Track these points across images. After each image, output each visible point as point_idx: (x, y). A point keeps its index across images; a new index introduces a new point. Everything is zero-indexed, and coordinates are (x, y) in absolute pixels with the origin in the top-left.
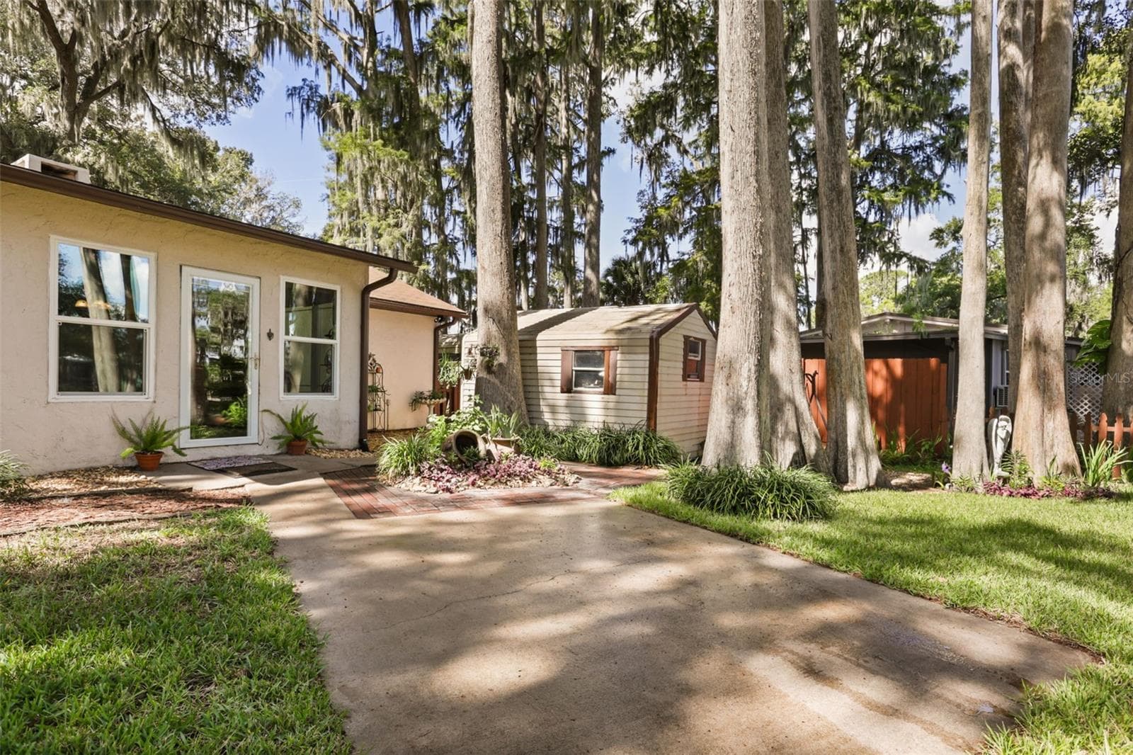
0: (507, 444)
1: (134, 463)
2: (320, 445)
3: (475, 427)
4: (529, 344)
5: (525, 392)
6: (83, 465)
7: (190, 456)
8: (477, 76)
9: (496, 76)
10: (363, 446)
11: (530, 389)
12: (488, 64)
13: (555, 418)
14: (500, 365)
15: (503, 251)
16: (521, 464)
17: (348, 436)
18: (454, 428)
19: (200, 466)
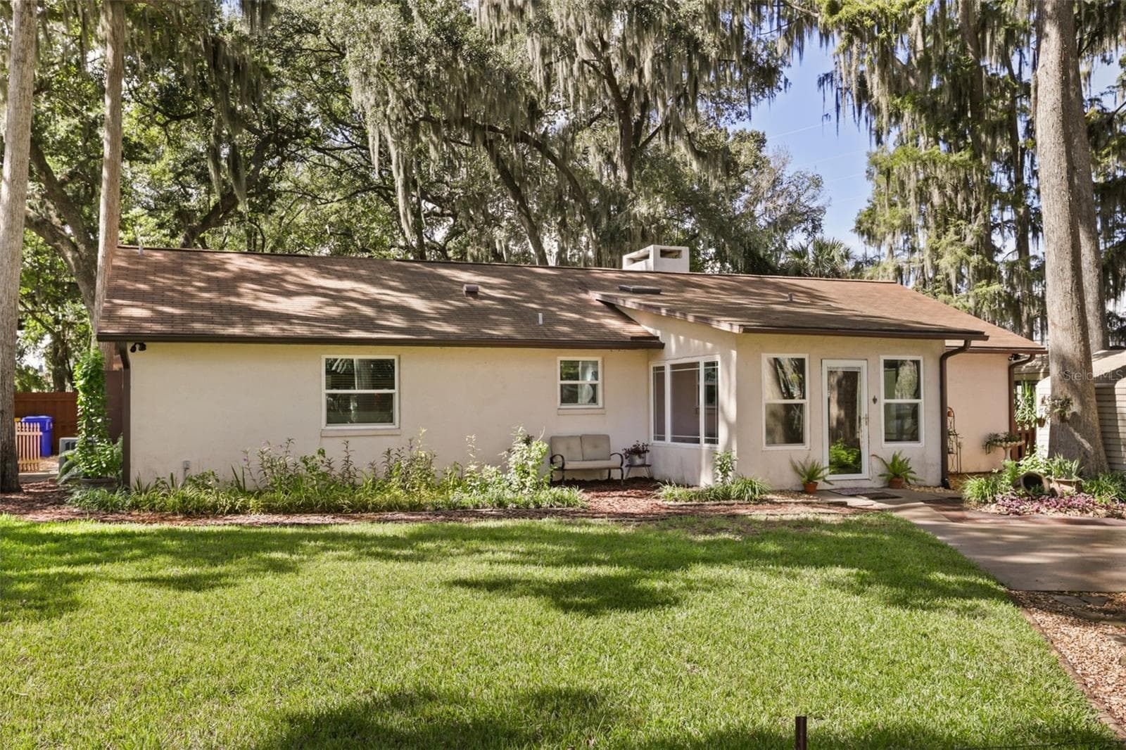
0: (1069, 484)
1: (800, 489)
2: (912, 482)
3: (1040, 470)
4: (1109, 391)
5: (1103, 438)
6: (778, 488)
7: (837, 485)
8: (1042, 144)
9: (1062, 140)
10: (945, 485)
11: (1109, 435)
12: (1052, 131)
14: (1074, 414)
15: (1074, 306)
16: (1080, 499)
17: (932, 476)
18: (1023, 471)
19: (838, 493)
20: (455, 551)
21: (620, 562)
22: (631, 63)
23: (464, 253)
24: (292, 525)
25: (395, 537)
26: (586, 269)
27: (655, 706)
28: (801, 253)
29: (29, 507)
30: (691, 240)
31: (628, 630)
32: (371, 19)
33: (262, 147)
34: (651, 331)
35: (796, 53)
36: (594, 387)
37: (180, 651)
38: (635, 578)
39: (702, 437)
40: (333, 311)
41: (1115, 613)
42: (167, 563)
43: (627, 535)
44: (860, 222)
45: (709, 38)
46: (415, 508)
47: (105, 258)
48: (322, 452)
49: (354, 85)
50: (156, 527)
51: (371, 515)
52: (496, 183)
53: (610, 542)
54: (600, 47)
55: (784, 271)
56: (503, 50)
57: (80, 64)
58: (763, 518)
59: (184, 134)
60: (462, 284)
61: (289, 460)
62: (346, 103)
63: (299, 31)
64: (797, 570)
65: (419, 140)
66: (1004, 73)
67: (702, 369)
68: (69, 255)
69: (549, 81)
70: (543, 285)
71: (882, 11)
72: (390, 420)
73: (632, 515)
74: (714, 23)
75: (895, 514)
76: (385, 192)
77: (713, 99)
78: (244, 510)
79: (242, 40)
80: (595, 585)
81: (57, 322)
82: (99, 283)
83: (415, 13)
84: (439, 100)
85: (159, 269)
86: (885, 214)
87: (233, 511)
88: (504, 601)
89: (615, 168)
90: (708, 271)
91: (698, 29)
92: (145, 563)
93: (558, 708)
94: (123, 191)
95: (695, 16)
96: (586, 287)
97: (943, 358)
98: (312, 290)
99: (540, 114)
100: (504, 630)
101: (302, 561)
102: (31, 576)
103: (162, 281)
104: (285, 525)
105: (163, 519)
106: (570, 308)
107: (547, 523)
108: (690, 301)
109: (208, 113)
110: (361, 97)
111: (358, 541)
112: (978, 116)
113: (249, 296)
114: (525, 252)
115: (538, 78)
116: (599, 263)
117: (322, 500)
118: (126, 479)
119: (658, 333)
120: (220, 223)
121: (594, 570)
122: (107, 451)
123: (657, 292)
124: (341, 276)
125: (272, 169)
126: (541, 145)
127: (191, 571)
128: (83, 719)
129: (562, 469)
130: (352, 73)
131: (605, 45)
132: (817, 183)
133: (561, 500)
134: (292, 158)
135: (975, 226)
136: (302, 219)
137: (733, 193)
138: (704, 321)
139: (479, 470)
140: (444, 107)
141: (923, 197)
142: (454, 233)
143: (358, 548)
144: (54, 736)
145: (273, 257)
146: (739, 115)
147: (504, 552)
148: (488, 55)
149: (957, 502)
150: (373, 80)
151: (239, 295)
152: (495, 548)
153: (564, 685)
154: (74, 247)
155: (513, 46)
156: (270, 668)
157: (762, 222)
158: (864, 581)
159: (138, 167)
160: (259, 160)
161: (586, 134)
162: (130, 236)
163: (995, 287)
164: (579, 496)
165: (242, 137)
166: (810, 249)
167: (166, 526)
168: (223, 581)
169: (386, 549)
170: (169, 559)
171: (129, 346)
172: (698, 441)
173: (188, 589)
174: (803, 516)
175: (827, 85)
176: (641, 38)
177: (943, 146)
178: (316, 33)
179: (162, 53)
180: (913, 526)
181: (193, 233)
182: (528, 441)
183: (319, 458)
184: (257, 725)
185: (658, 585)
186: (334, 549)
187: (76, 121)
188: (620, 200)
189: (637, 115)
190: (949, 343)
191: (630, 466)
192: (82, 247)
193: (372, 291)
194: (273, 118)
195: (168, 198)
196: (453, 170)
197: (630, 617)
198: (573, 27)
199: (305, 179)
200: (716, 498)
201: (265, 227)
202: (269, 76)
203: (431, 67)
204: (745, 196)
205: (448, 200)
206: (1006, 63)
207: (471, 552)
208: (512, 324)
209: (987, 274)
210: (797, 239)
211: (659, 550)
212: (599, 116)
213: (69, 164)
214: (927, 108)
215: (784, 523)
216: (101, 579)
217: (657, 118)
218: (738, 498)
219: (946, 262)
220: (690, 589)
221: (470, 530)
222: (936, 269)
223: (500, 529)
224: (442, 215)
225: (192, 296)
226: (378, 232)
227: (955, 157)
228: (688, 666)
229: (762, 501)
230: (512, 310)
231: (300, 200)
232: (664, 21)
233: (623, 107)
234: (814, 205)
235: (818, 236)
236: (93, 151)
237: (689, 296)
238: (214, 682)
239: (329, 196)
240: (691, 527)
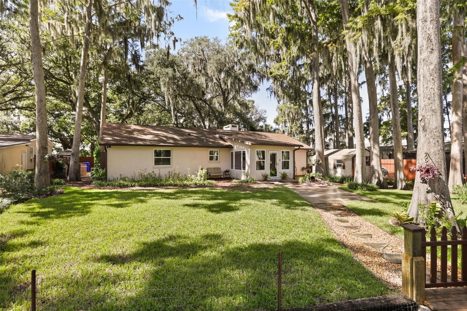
0: (320, 178)
1: (264, 180)
2: (288, 178)
3: (314, 176)
4: (327, 158)
5: (326, 168)
6: (259, 180)
7: (272, 179)
10: (294, 178)
13: (332, 172)
14: (320, 163)
16: (322, 182)
17: (291, 177)
18: (311, 176)
19: (272, 181)
20: (185, 196)
21: (224, 199)
22: (225, 84)
23: (187, 125)
24: (146, 190)
25: (171, 193)
26: (215, 129)
27: (235, 237)
28: (262, 127)
29: (82, 185)
30: (238, 123)
31: (227, 217)
32: (166, 71)
33: (140, 100)
34: (230, 144)
35: (262, 83)
36: (217, 157)
37: (116, 224)
38: (228, 203)
39: (242, 168)
40: (156, 139)
41: (332, 208)
42: (114, 200)
43: (226, 192)
44: (275, 120)
45: (243, 79)
46: (176, 185)
47: (102, 125)
48: (153, 172)
49: (162, 86)
50: (113, 190)
51: (165, 187)
52: (195, 109)
53: (221, 194)
54: (218, 80)
55: (258, 131)
56: (197, 79)
57: (98, 80)
58: (256, 187)
59: (122, 97)
60: (186, 132)
61: (145, 174)
62: (160, 91)
63: (149, 74)
64: (265, 200)
65: (177, 99)
66: (304, 90)
67: (242, 153)
68: (94, 124)
69: (207, 86)
70: (205, 133)
71: (281, 74)
72: (169, 164)
73: (226, 187)
74: (244, 76)
75: (285, 186)
76: (169, 111)
77: (243, 92)
78: (134, 186)
79: (135, 75)
80: (219, 205)
81: (92, 140)
82: (100, 131)
83: (176, 70)
84: (182, 90)
85: (115, 128)
86: (281, 119)
87: (132, 186)
88: (197, 210)
89: (221, 107)
90: (242, 130)
91: (241, 77)
92: (109, 200)
93: (211, 239)
94: (107, 110)
95: (240, 74)
96: (215, 134)
97: (294, 151)
98: (151, 134)
99: (205, 94)
100: (197, 217)
101: (148, 199)
102: (81, 203)
103: (115, 131)
104: (144, 190)
105: (115, 188)
106: (212, 139)
107: (207, 189)
108: (239, 137)
109: (128, 92)
110: (163, 89)
111: (162, 194)
112: (300, 99)
113: (136, 135)
114: (201, 125)
115: (205, 86)
116: (218, 128)
117: (153, 183)
118: (106, 179)
119: (232, 145)
120: (130, 117)
121: (219, 201)
122: (101, 171)
123: (231, 135)
124: (158, 130)
125: (143, 105)
126: (205, 101)
127: (121, 202)
128: (90, 244)
129: (210, 175)
130: (162, 83)
131: (220, 79)
132: (265, 112)
133: (210, 183)
134: (148, 103)
135: (299, 122)
136: (150, 117)
137: (247, 113)
138: (243, 142)
139: (191, 176)
140: (183, 92)
141: (288, 116)
142: (185, 121)
143: (162, 196)
144: (83, 249)
145: (143, 126)
146: (249, 96)
147: (197, 196)
148: (193, 80)
149: (297, 183)
150: (166, 85)
151: (134, 135)
152: (195, 195)
153: (212, 232)
154: (96, 123)
155: (199, 79)
156: (139, 229)
157: (254, 120)
158: (280, 203)
159: (111, 104)
160: (140, 103)
161: (215, 99)
162: (109, 120)
163: (303, 135)
164: (214, 182)
165: (135, 98)
166: (264, 126)
167: (115, 190)
168: (128, 205)
169: (168, 196)
170: (115, 199)
171: (107, 147)
172: (241, 169)
173: (119, 207)
174: (265, 187)
175: (268, 90)
176: (228, 78)
177: (292, 105)
178: (154, 74)
179: (117, 78)
180: (289, 188)
181: (124, 120)
182: (202, 169)
183: (152, 173)
184: (135, 245)
185: (233, 205)
186: (156, 196)
187: (96, 93)
188: (222, 114)
189: (227, 95)
190: (295, 147)
191: (225, 175)
192: (97, 123)
193: (166, 134)
194: (143, 93)
195: (118, 111)
196: (185, 106)
197: (228, 213)
198: (213, 75)
199: (150, 108)
200: (245, 182)
201: (141, 119)
202: (142, 84)
203: (180, 83)
204: (250, 114)
205: (183, 113)
206: (304, 88)
207: (189, 197)
208: (198, 142)
209: (302, 132)
210: (261, 124)
211: (233, 196)
212: (218, 95)
213: (95, 103)
214: (289, 96)
215: (261, 188)
216: (98, 204)
217: (231, 96)
218: (250, 182)
219: (293, 130)
220: (241, 206)
221: (189, 191)
222: (291, 131)
223: (196, 191)
224: (182, 116)
225: (123, 135)
226: (167, 120)
227: (295, 107)
228: (242, 226)
229: (255, 183)
230: (198, 139)
231: (150, 112)
232: (233, 75)
233: (224, 93)
234: (265, 116)
235: (266, 123)
236: (100, 101)
237: (239, 136)
238: (125, 233)
239: (156, 112)
240: (240, 190)
